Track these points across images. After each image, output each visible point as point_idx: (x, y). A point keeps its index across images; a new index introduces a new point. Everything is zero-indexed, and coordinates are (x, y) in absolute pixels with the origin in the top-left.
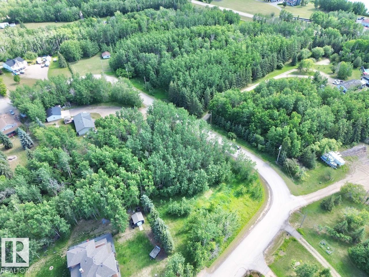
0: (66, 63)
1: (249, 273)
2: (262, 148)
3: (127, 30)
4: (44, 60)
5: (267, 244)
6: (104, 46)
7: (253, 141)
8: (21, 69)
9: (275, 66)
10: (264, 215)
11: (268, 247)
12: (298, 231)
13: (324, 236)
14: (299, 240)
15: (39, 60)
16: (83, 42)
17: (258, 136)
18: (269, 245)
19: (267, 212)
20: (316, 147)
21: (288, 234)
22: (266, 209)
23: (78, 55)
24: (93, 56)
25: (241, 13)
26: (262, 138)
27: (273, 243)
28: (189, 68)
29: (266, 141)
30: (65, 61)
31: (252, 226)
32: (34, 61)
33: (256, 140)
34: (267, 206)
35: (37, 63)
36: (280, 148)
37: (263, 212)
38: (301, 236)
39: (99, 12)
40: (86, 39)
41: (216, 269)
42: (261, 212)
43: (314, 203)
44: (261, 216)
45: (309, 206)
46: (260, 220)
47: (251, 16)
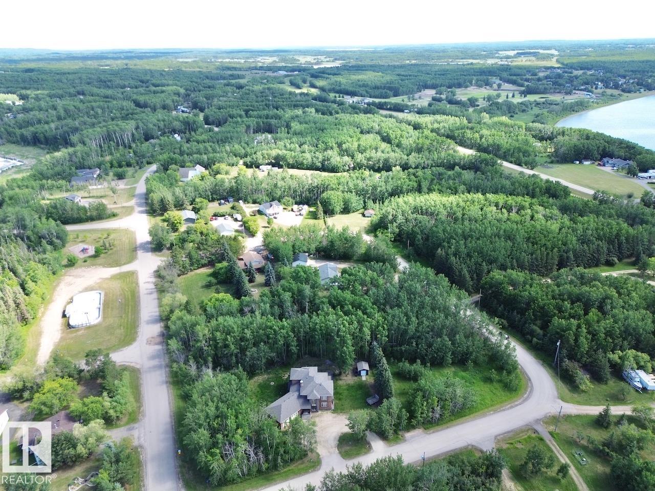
0: (322, 214)
1: (470, 447)
2: (537, 344)
3: (402, 187)
4: (300, 208)
5: (504, 432)
6: (370, 203)
7: (528, 333)
8: (276, 214)
9: (603, 260)
10: (512, 407)
12: (551, 433)
13: (585, 448)
14: (548, 442)
15: (295, 207)
16: (347, 195)
17: (535, 328)
18: (505, 433)
19: (517, 405)
20: (615, 357)
21: (536, 432)
22: (516, 403)
23: (338, 209)
24: (354, 212)
25: (571, 186)
26: (539, 331)
27: (512, 434)
29: (544, 335)
30: (322, 213)
31: (492, 412)
32: (290, 208)
33: (532, 333)
34: (520, 401)
35: (292, 210)
36: (558, 344)
37: (512, 404)
38: (552, 439)
39: (374, 165)
40: (351, 192)
41: (434, 432)
42: (509, 404)
43: (587, 416)
44: (507, 407)
45: (578, 416)
46: (504, 410)
47: (592, 192)
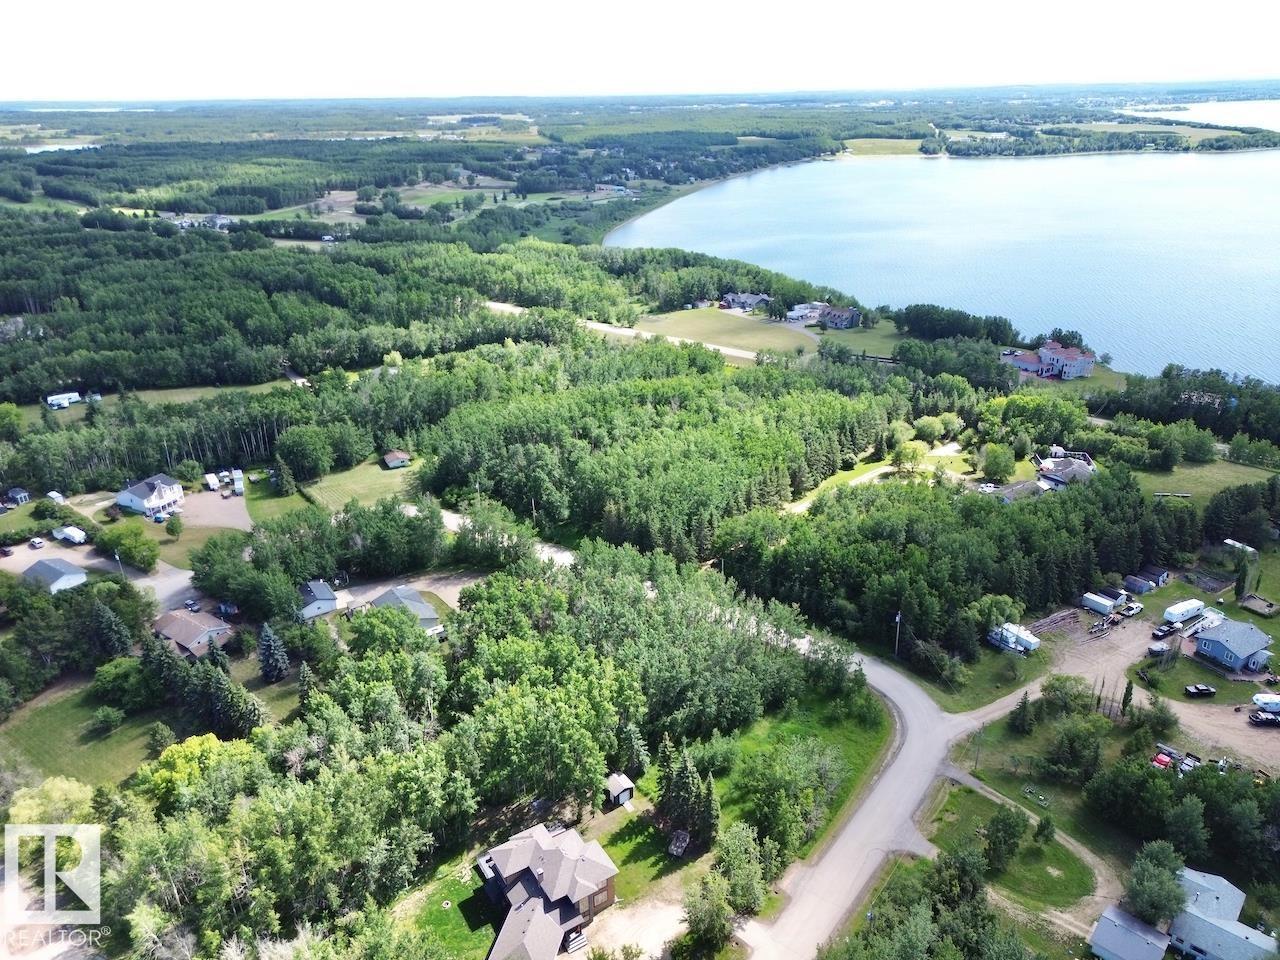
0: (293, 483)
1: (891, 856)
2: (857, 629)
4: (227, 480)
5: (915, 804)
6: (392, 438)
7: (832, 616)
8: (169, 505)
9: (839, 463)
10: (895, 755)
11: (918, 807)
12: (974, 774)
13: (1028, 779)
14: (980, 791)
15: (212, 479)
16: (336, 429)
17: (842, 602)
18: (920, 805)
19: (899, 748)
20: (973, 613)
21: (954, 782)
22: (896, 744)
23: (326, 462)
24: (359, 462)
25: (724, 350)
26: (851, 607)
27: (928, 801)
28: (646, 471)
29: (862, 610)
30: (291, 479)
31: (875, 778)
32: (197, 485)
33: (839, 612)
34: (898, 738)
35: (207, 487)
36: (898, 619)
37: (892, 750)
38: (981, 784)
40: (343, 420)
41: (821, 858)
42: (888, 750)
43: (994, 724)
44: (889, 758)
45: (985, 729)
46: (889, 765)
47: (752, 355)
